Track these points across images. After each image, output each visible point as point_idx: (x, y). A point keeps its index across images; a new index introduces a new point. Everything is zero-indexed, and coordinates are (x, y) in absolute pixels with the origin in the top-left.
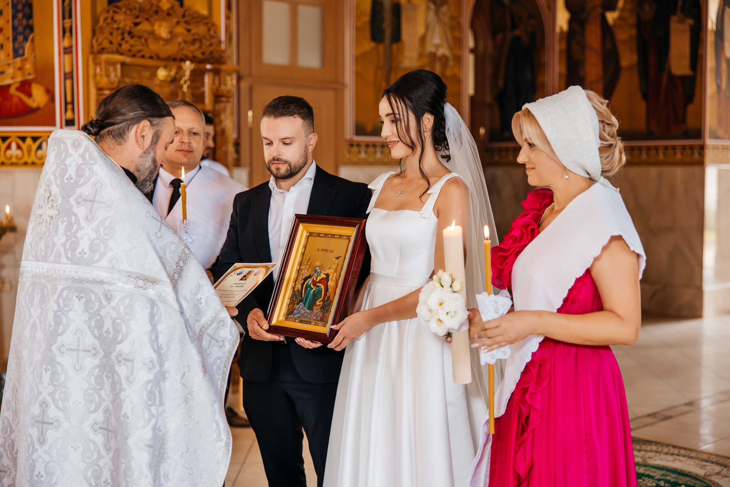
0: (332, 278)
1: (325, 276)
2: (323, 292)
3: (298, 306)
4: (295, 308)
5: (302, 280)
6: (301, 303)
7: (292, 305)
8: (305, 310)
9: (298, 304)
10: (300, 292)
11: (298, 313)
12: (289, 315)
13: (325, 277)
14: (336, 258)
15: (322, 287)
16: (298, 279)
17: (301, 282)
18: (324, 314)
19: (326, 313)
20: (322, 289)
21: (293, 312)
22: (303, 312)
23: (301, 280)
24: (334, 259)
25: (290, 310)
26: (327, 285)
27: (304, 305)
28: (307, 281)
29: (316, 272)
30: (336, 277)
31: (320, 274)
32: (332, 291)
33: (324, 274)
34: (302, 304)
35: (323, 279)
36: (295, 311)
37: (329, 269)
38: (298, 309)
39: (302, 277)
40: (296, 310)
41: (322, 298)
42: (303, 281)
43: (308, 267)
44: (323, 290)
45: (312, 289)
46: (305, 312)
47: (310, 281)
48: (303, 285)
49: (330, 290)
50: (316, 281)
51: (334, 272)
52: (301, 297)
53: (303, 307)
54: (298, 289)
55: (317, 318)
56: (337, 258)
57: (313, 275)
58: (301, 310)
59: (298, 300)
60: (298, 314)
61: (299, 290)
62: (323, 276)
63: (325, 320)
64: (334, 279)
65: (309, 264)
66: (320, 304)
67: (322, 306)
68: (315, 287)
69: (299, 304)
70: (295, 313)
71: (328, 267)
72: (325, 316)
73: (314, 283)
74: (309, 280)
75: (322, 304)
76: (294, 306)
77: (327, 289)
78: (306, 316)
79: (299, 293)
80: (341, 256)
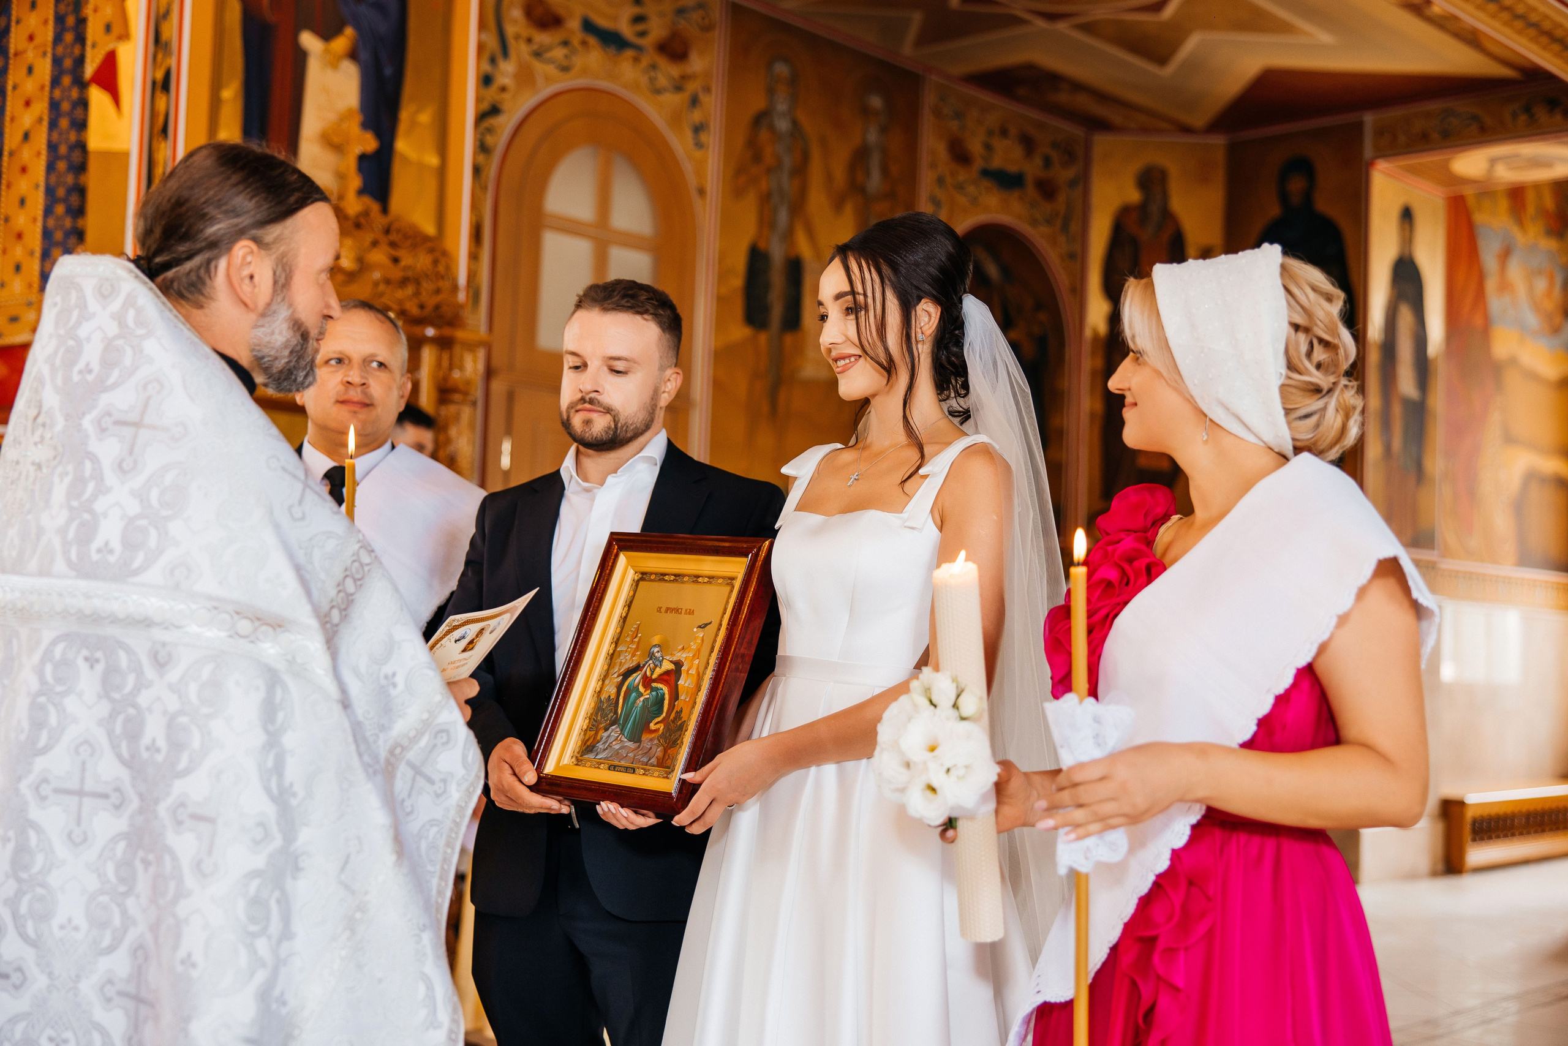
0: (688, 671)
1: (672, 667)
2: (666, 702)
3: (606, 734)
4: (599, 738)
5: (618, 676)
6: (613, 727)
7: (593, 733)
8: (622, 741)
9: (606, 730)
10: (614, 702)
11: (607, 748)
12: (585, 755)
13: (673, 669)
14: (700, 627)
15: (665, 690)
16: (610, 674)
17: (616, 680)
18: (665, 751)
19: (672, 749)
20: (664, 694)
21: (594, 747)
22: (617, 747)
23: (616, 675)
24: (695, 630)
25: (589, 743)
26: (677, 686)
27: (621, 730)
28: (630, 679)
29: (651, 659)
30: (698, 669)
31: (661, 662)
32: (687, 700)
33: (671, 661)
34: (616, 728)
35: (668, 673)
36: (600, 746)
37: (682, 652)
38: (608, 740)
39: (619, 669)
40: (601, 743)
41: (664, 714)
42: (621, 677)
43: (634, 647)
44: (667, 696)
45: (641, 695)
46: (622, 748)
47: (637, 678)
48: (619, 687)
49: (682, 697)
50: (651, 677)
51: (693, 656)
52: (616, 712)
53: (618, 736)
54: (609, 696)
55: (649, 761)
56: (702, 627)
57: (644, 665)
58: (614, 743)
59: (606, 720)
60: (607, 751)
61: (611, 698)
62: (667, 666)
63: (668, 765)
64: (693, 671)
65: (636, 640)
66: (659, 729)
67: (663, 732)
68: (649, 691)
69: (610, 729)
70: (599, 750)
71: (680, 647)
72: (669, 756)
73: (647, 682)
74: (635, 675)
75: (663, 729)
76: (596, 734)
77: (675, 695)
78: (625, 755)
79: (611, 704)
80: (710, 623)
